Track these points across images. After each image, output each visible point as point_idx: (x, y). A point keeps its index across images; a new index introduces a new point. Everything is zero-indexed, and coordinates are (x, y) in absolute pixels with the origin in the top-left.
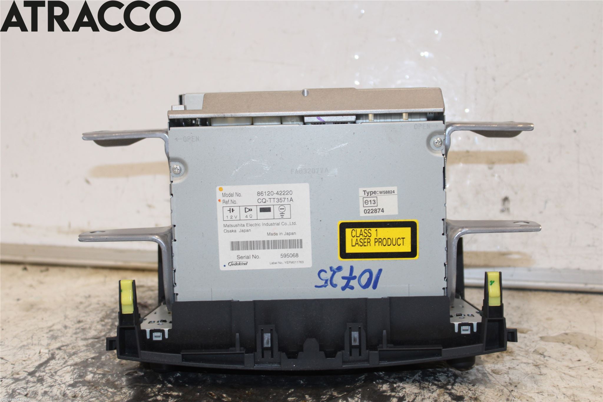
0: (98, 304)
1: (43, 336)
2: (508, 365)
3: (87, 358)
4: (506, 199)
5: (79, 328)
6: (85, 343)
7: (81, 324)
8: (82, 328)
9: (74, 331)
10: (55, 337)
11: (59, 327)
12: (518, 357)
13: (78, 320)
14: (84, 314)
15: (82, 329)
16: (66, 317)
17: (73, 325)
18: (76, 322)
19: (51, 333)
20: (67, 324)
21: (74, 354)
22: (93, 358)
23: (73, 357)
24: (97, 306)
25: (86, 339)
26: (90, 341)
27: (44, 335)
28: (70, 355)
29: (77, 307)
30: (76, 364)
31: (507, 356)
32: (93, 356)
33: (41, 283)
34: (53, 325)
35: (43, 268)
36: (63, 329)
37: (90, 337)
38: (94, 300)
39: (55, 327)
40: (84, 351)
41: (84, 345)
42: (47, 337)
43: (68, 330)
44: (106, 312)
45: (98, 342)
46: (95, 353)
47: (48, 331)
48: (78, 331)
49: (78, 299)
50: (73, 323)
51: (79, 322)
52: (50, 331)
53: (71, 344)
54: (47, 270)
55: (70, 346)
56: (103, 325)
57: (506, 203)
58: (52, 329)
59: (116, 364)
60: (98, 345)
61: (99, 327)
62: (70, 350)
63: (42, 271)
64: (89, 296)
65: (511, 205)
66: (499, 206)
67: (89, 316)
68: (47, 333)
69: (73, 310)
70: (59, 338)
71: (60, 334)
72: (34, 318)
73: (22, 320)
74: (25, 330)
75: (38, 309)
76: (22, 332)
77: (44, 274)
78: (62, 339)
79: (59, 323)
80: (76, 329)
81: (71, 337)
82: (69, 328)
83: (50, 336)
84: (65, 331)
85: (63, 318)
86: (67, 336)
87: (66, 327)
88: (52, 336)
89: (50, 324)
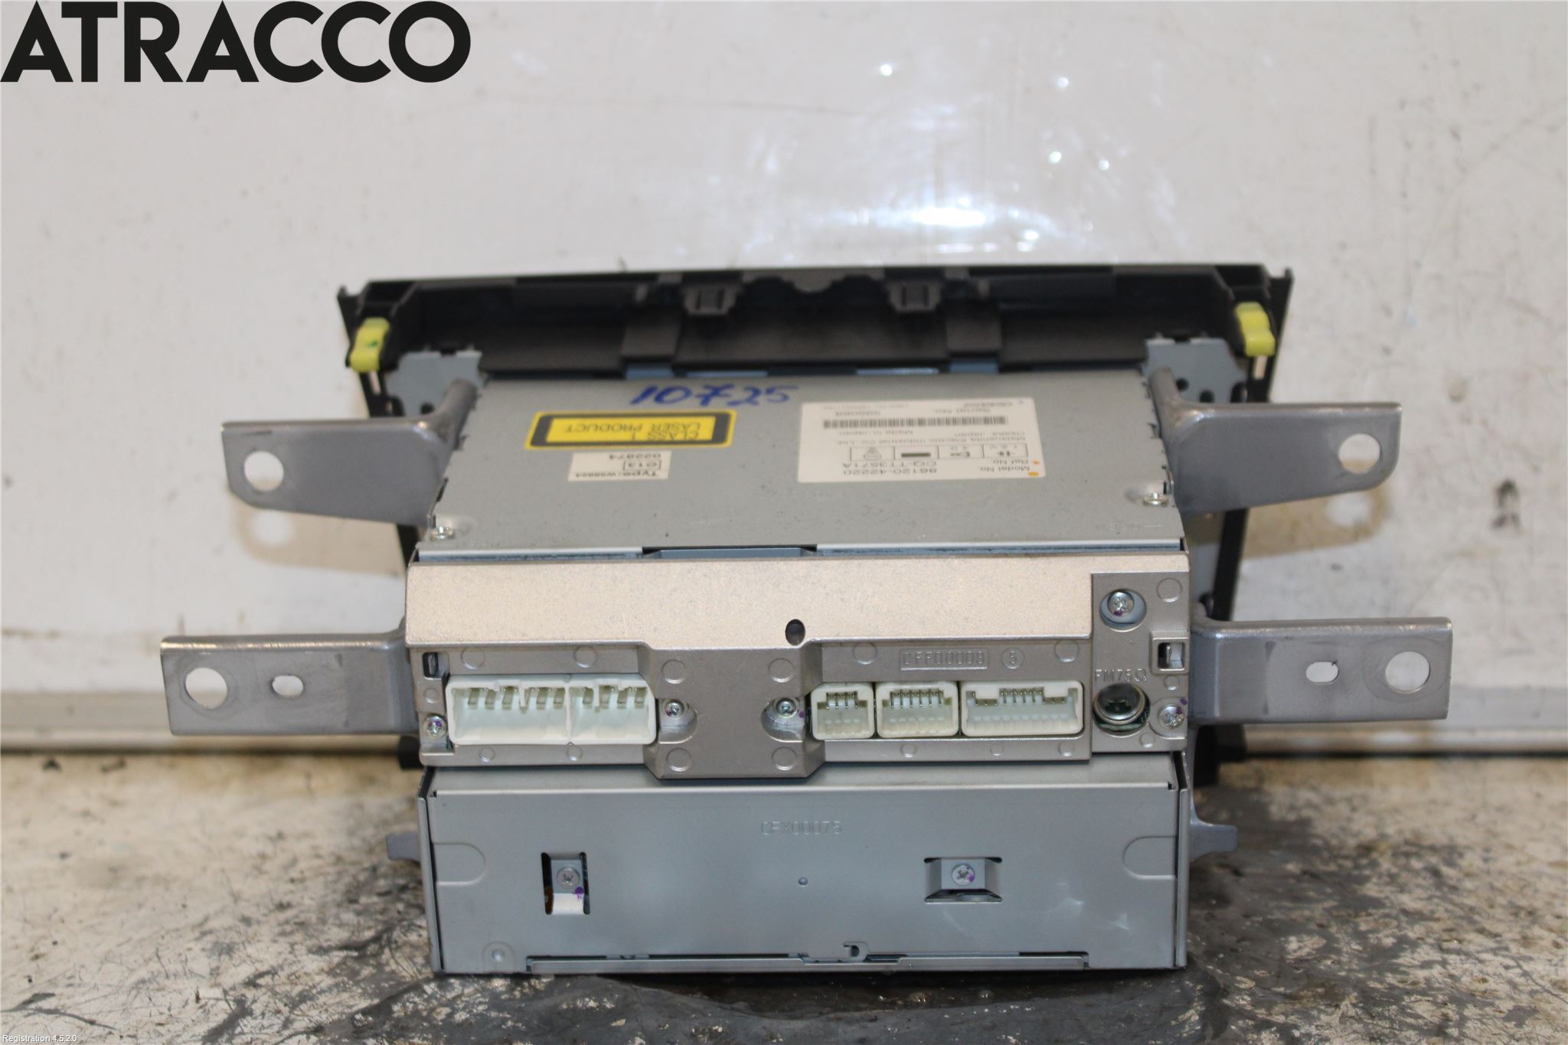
0: (318, 856)
1: (190, 949)
3: (348, 1011)
4: (1506, 489)
5: (287, 922)
6: (322, 962)
7: (289, 914)
8: (297, 920)
9: (277, 930)
10: (225, 946)
11: (227, 921)
13: (276, 901)
14: (291, 887)
15: (296, 924)
16: (236, 898)
17: (265, 915)
18: (272, 907)
19: (210, 938)
20: (247, 913)
22: (364, 1012)
23: (304, 1007)
24: (317, 862)
25: (321, 951)
27: (192, 945)
29: (259, 869)
30: (321, 1029)
33: (115, 803)
34: (206, 919)
35: (108, 761)
36: (242, 927)
37: (332, 944)
38: (301, 848)
39: (214, 924)
40: (331, 989)
41: (324, 972)
42: (203, 950)
43: (255, 927)
44: (354, 877)
45: (360, 961)
46: (367, 993)
47: (197, 934)
48: (288, 928)
49: (251, 847)
50: (265, 911)
52: (204, 934)
53: (281, 967)
54: (121, 765)
55: (282, 975)
56: (358, 913)
57: (1509, 500)
58: (207, 927)
61: (349, 917)
62: (284, 985)
63: (105, 770)
64: (280, 836)
65: (1523, 505)
66: (1488, 510)
67: (305, 889)
68: (197, 939)
69: (247, 876)
70: (238, 950)
71: (237, 939)
72: (140, 906)
73: (105, 914)
74: (129, 940)
75: (140, 880)
76: (119, 945)
77: (115, 776)
78: (250, 950)
79: (222, 911)
80: (280, 925)
81: (275, 941)
82: (259, 922)
83: (209, 946)
84: (251, 931)
85: (229, 900)
86: (259, 941)
87: (246, 921)
88: (216, 944)
89: (195, 917)
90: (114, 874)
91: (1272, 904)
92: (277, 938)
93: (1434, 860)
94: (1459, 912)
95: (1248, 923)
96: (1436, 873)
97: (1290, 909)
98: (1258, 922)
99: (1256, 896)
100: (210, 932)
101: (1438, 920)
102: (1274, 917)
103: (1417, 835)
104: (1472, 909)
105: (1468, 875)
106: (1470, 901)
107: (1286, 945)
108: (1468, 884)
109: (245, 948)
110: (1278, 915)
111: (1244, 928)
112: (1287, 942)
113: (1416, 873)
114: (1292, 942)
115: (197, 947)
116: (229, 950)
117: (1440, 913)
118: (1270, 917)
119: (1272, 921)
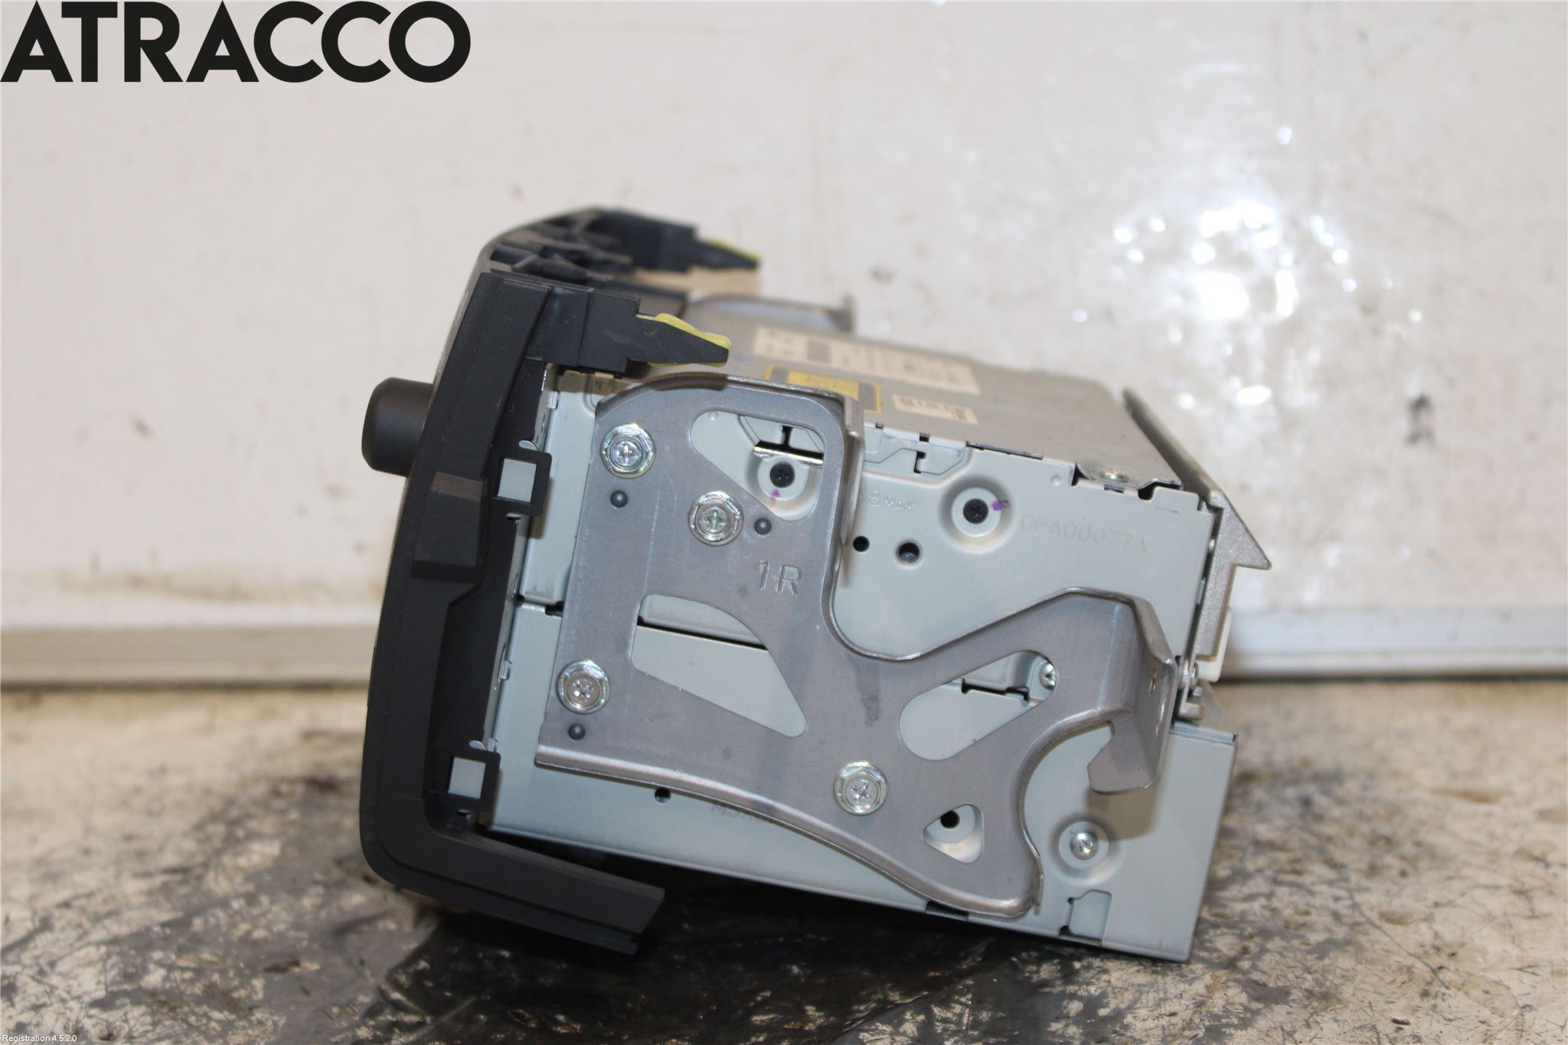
0: (188, 789)
2: (1433, 895)
3: (148, 923)
4: (1420, 404)
5: (126, 852)
6: (142, 885)
7: (134, 843)
8: (138, 850)
12: (1466, 872)
14: (145, 819)
15: (137, 853)
21: (109, 914)
22: (164, 925)
23: (107, 922)
24: (186, 795)
25: (146, 875)
26: (159, 880)
28: (97, 919)
29: (125, 803)
30: (115, 941)
31: (1431, 868)
32: (166, 916)
37: (159, 869)
38: (175, 781)
40: (140, 907)
41: (141, 893)
42: (31, 879)
45: (181, 883)
46: (174, 908)
48: (124, 857)
49: (129, 781)
51: (129, 838)
53: (100, 890)
56: (200, 841)
57: (1424, 415)
59: (236, 940)
60: (183, 890)
61: (189, 845)
62: (97, 905)
64: (163, 770)
65: (1438, 420)
66: (1402, 425)
67: (159, 821)
93: (1311, 789)
94: (1313, 841)
96: (1306, 802)
101: (1289, 850)
103: (1306, 762)
104: (1329, 839)
105: (1341, 802)
106: (1329, 830)
108: (1336, 812)
113: (1284, 801)
117: (1294, 843)
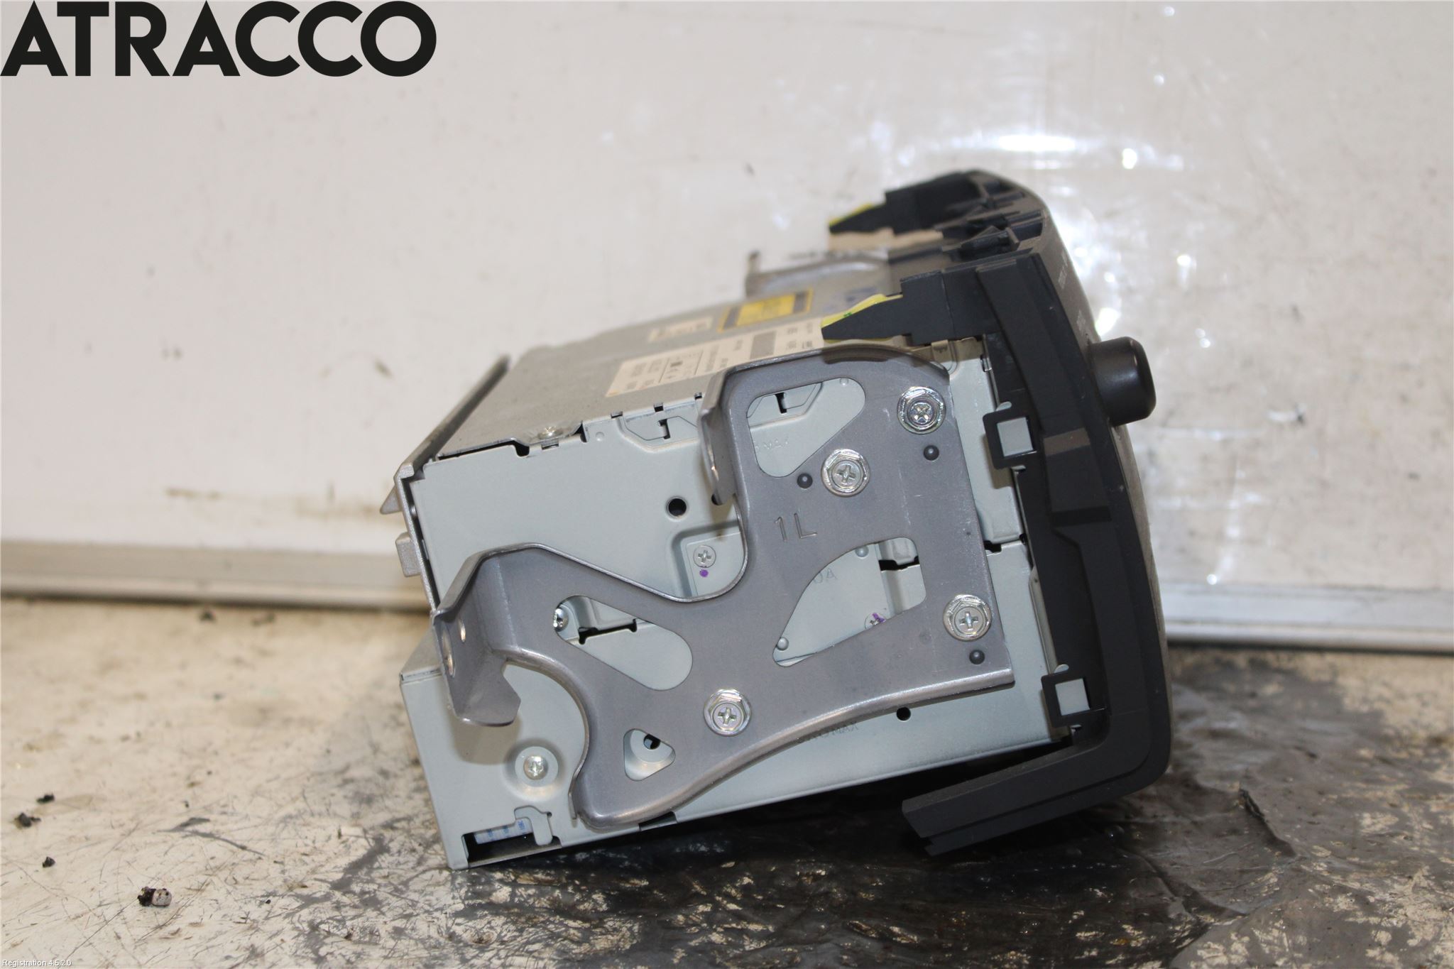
1: (333, 795)
9: (413, 785)
16: (376, 749)
17: (402, 770)
19: (350, 787)
20: (386, 766)
27: (335, 791)
33: (264, 653)
34: (347, 768)
35: (259, 615)
36: (381, 779)
39: (354, 773)
43: (392, 780)
47: (339, 780)
52: (346, 782)
54: (270, 619)
55: (418, 821)
58: (348, 775)
63: (256, 623)
68: (340, 786)
69: (385, 726)
70: (378, 801)
71: (376, 791)
72: (287, 745)
73: (255, 750)
74: (277, 778)
75: (287, 721)
76: (269, 781)
77: (263, 630)
78: (388, 803)
79: (362, 762)
80: (415, 780)
81: (410, 798)
82: (396, 776)
83: (351, 794)
84: (388, 783)
85: (368, 751)
86: (397, 796)
87: (385, 774)
88: (357, 793)
89: (338, 764)
90: (264, 714)
91: (1346, 784)
92: (413, 794)
95: (1324, 800)
97: (1364, 790)
98: (1333, 799)
99: (1332, 777)
100: (352, 781)
102: (1349, 796)
107: (1360, 821)
109: (383, 801)
110: (1351, 794)
111: (1320, 804)
112: (1361, 818)
114: (1365, 818)
115: (340, 794)
116: (369, 800)
118: (1344, 795)
119: (1346, 799)
